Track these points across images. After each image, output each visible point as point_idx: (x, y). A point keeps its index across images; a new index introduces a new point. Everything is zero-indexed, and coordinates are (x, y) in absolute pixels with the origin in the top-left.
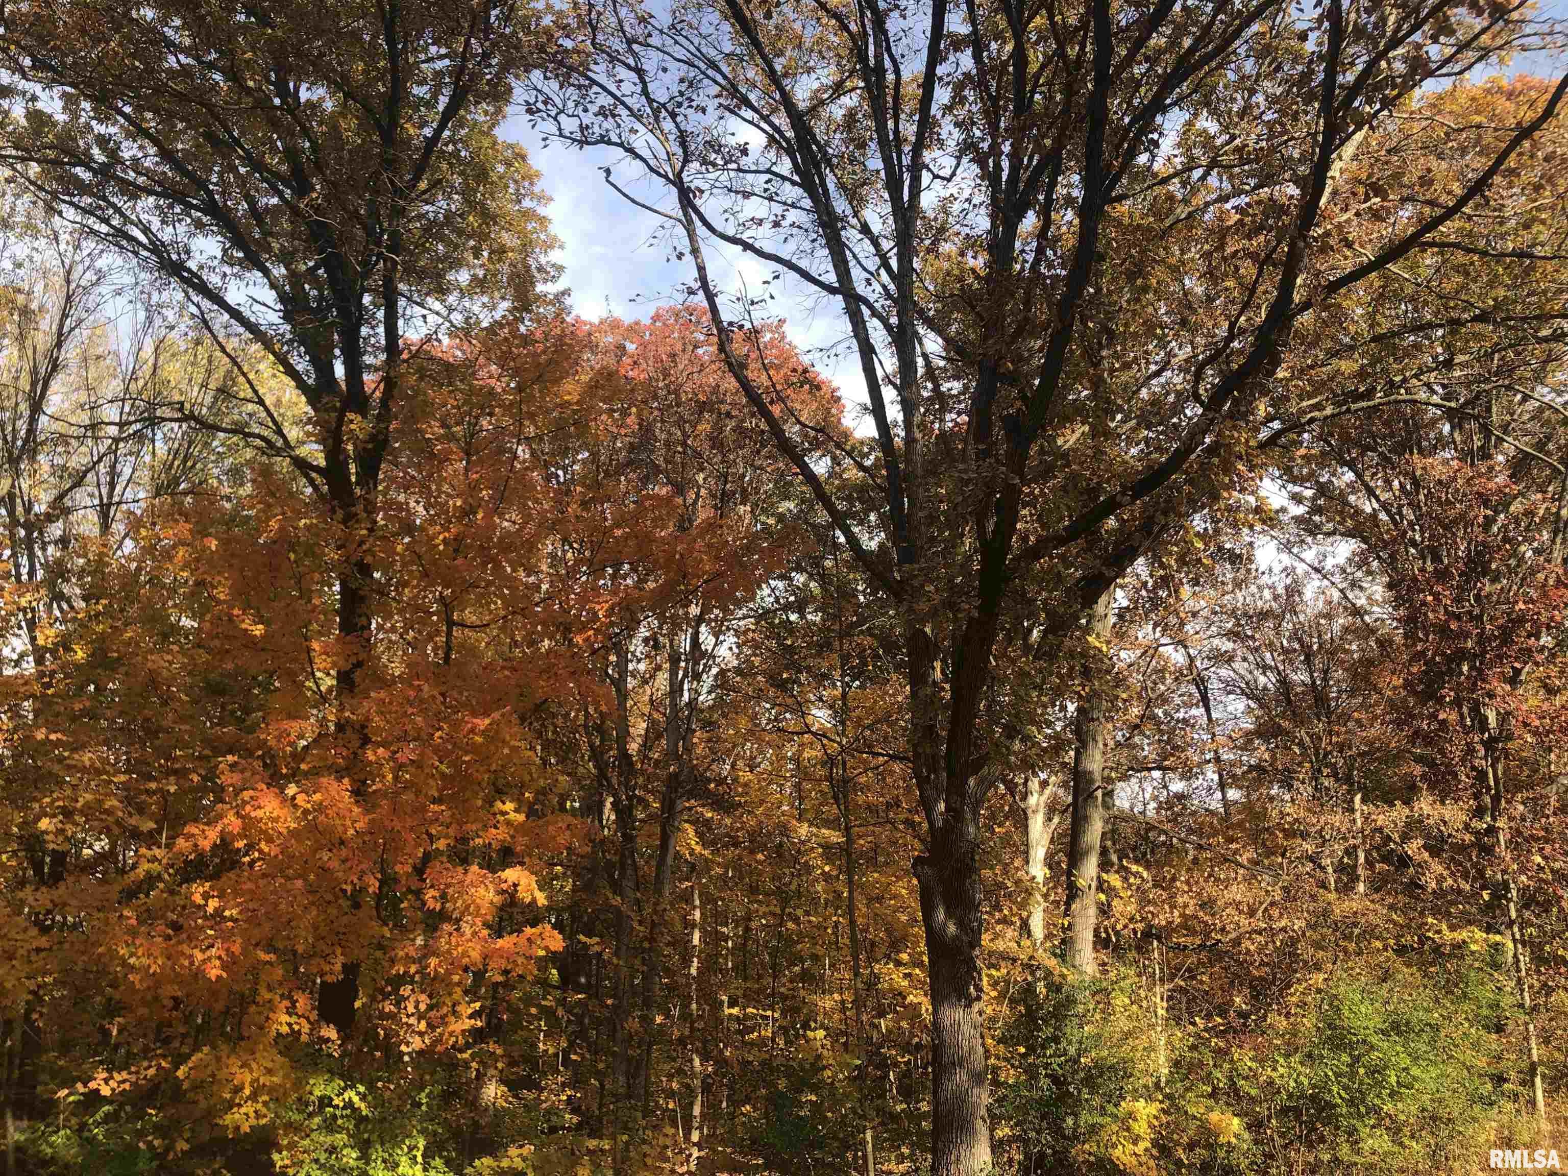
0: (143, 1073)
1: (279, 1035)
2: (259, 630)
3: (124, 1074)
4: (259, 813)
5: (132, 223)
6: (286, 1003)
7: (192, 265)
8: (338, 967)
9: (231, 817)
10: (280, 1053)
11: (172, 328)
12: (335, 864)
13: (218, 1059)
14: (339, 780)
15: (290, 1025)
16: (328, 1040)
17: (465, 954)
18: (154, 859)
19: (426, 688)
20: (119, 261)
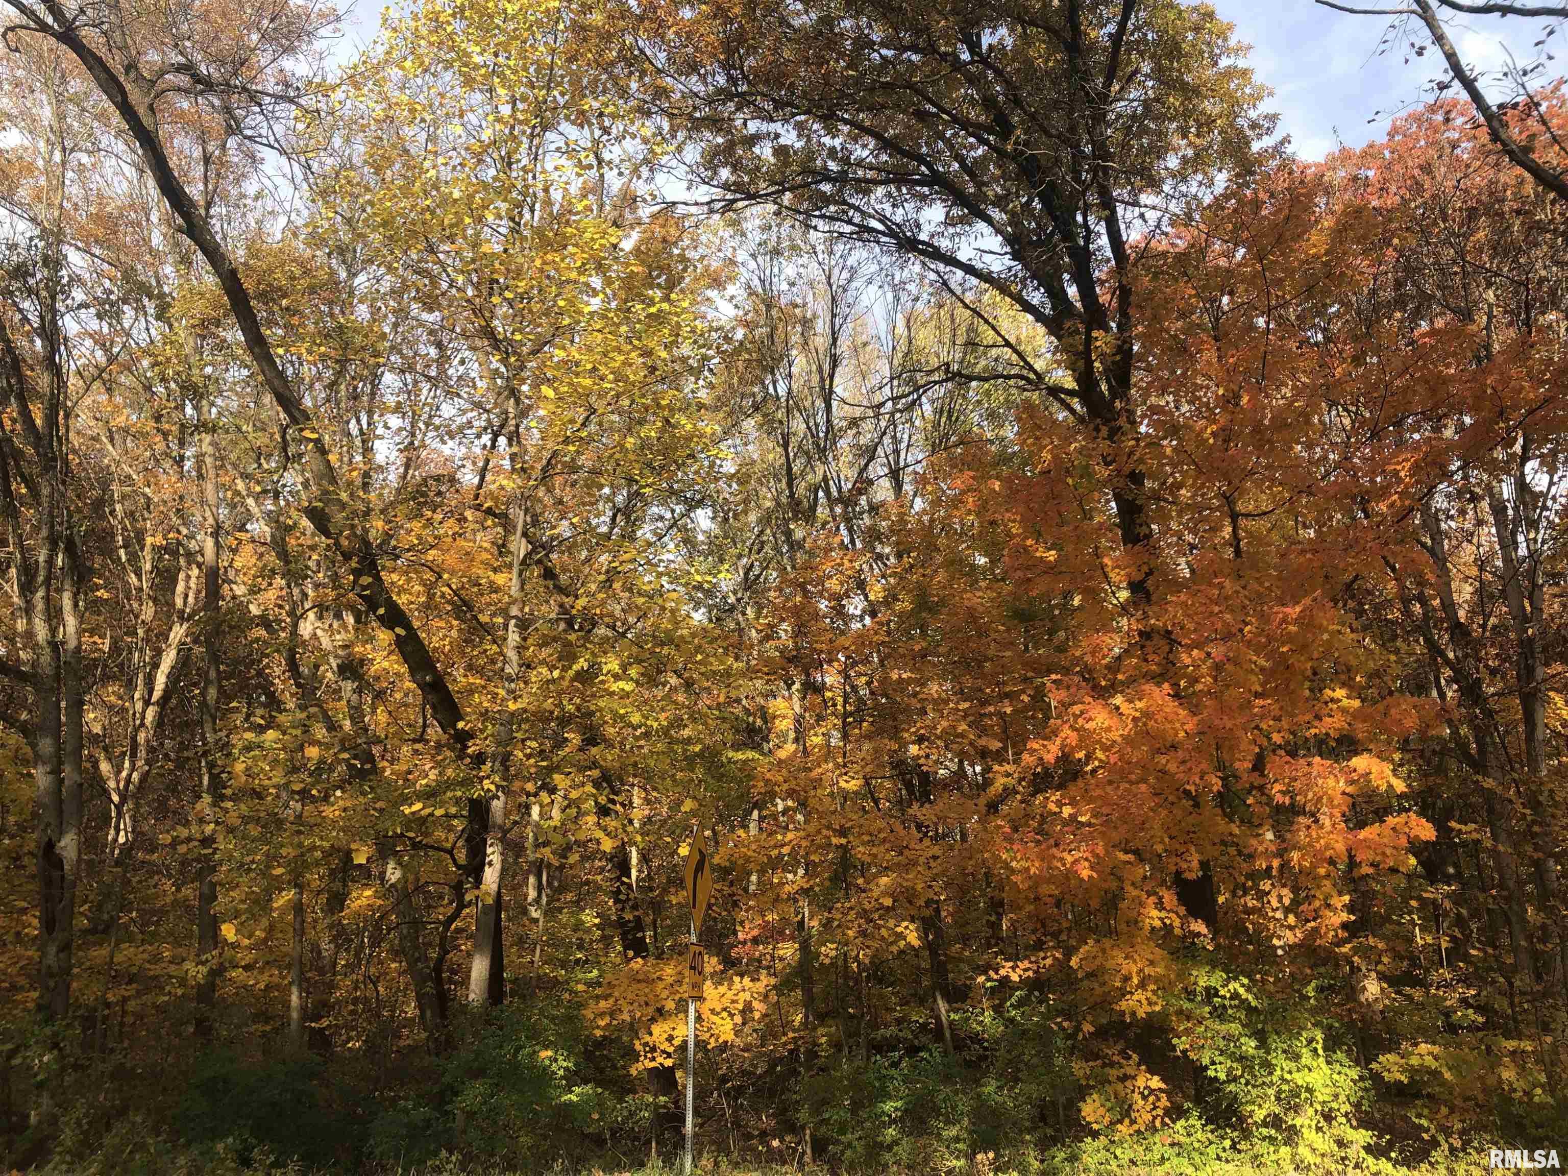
0: (1042, 963)
1: (1153, 928)
2: (1052, 555)
3: (1026, 964)
4: (1090, 726)
5: (870, 216)
6: (1153, 899)
7: (923, 237)
8: (1195, 864)
9: (1066, 731)
10: (1158, 946)
11: (916, 299)
12: (1172, 767)
13: (1104, 951)
14: (1159, 685)
15: (1161, 919)
16: (1199, 935)
17: (1328, 847)
18: (1008, 775)
19: (1227, 584)
20: (865, 254)
